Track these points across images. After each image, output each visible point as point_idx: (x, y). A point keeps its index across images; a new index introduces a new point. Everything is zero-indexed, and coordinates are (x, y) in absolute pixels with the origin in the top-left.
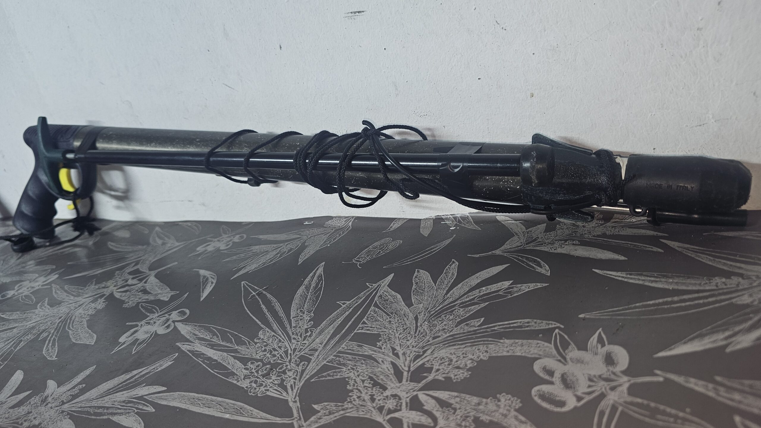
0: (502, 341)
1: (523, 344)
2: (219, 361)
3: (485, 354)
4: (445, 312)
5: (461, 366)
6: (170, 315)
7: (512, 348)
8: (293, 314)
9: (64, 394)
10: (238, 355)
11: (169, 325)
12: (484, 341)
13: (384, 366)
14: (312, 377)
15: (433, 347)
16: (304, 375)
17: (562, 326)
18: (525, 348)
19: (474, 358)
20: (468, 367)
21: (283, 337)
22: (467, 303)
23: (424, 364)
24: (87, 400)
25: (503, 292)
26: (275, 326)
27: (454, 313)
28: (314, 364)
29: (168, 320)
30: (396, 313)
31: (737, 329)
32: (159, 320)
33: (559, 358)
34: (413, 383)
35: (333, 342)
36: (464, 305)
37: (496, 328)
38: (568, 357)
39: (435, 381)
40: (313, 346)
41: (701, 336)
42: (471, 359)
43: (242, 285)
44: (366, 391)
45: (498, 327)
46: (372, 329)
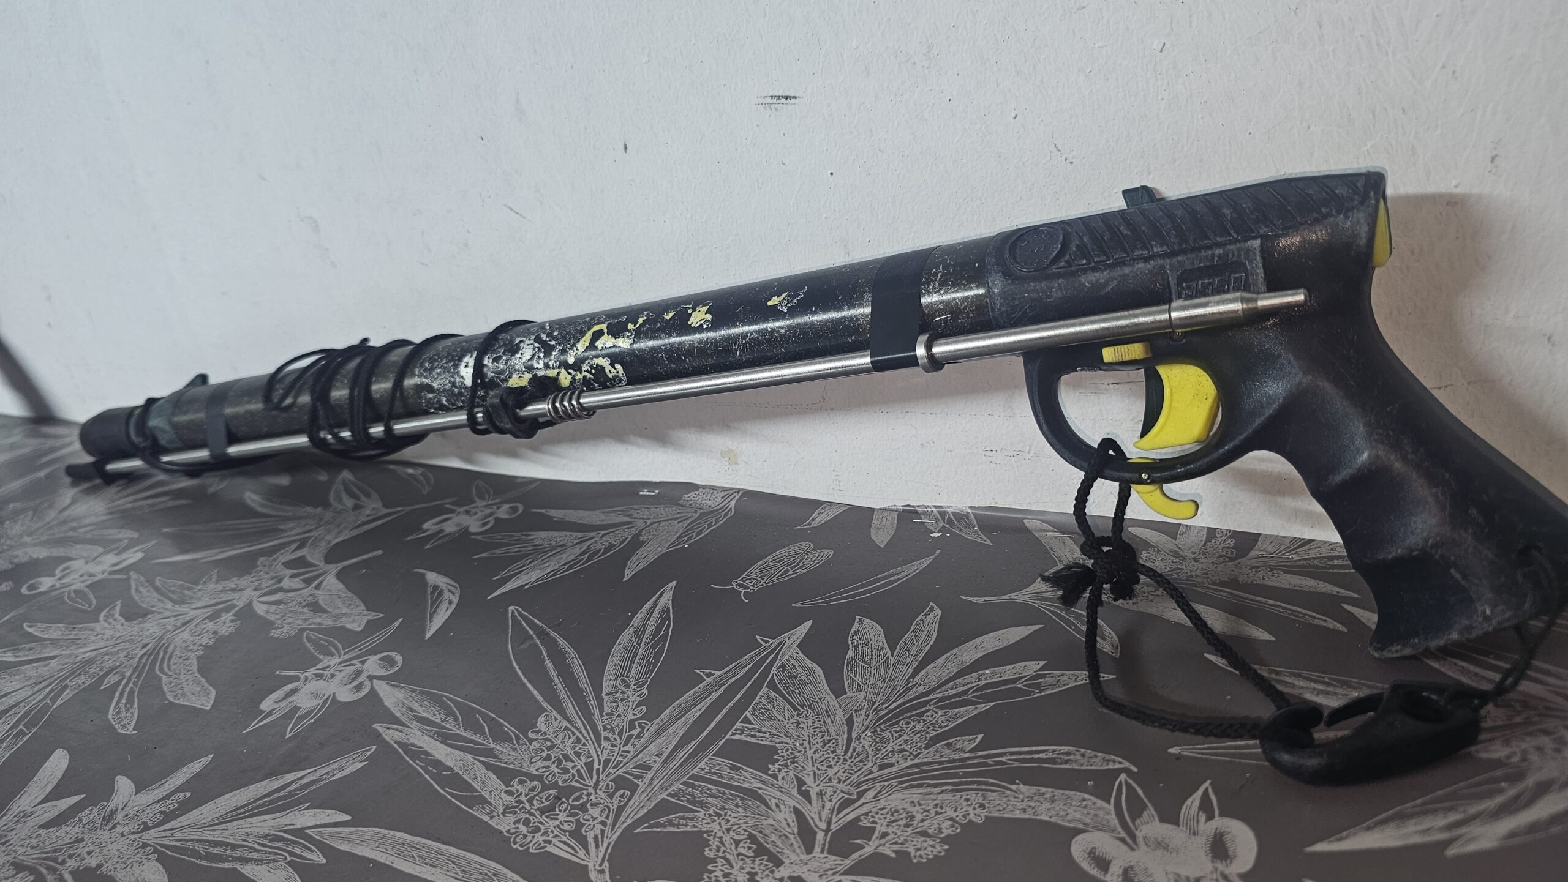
0: (1013, 787)
1: (1056, 797)
2: (457, 770)
3: (978, 811)
4: (908, 715)
5: (930, 831)
6: (363, 662)
7: (1033, 804)
8: (607, 686)
9: (149, 808)
10: (494, 762)
11: (361, 684)
12: (979, 783)
13: (780, 816)
14: (637, 823)
15: (878, 786)
16: (622, 818)
17: (1135, 769)
18: (1058, 806)
19: (957, 816)
20: (943, 835)
21: (585, 733)
22: (953, 700)
23: (858, 819)
24: (192, 826)
25: (1025, 683)
26: (571, 709)
27: (925, 718)
28: (643, 796)
29: (359, 673)
30: (810, 707)
31: (1473, 809)
32: (340, 671)
33: (1123, 835)
34: (834, 858)
35: (682, 754)
36: (947, 704)
37: (1004, 759)
38: (1140, 835)
39: (876, 856)
40: (643, 757)
41: (1402, 818)
42: (951, 819)
43: (510, 615)
44: (740, 863)
45: (1009, 757)
46: (761, 735)
